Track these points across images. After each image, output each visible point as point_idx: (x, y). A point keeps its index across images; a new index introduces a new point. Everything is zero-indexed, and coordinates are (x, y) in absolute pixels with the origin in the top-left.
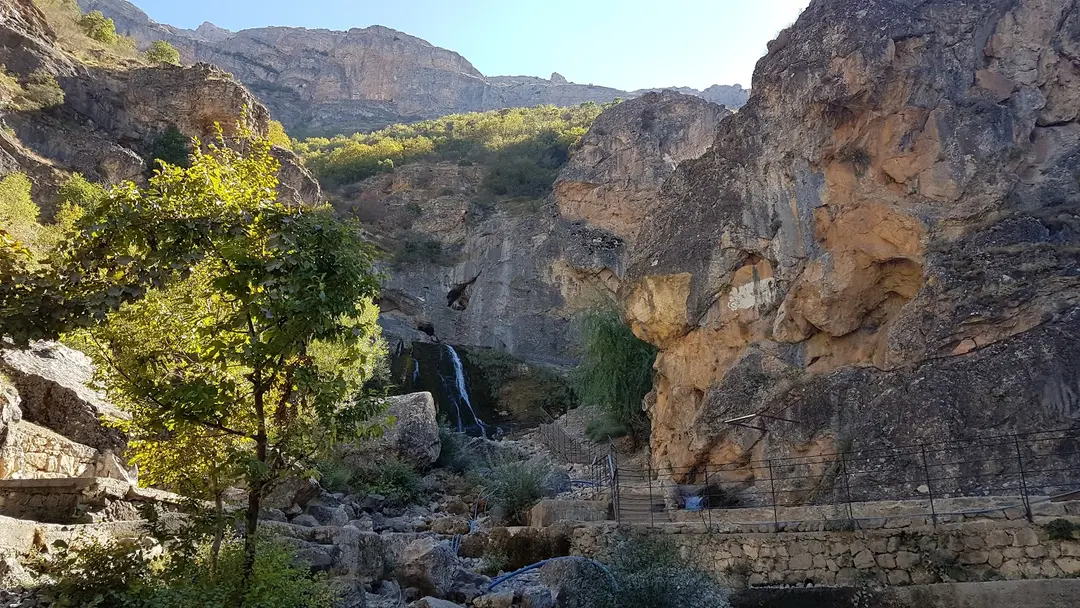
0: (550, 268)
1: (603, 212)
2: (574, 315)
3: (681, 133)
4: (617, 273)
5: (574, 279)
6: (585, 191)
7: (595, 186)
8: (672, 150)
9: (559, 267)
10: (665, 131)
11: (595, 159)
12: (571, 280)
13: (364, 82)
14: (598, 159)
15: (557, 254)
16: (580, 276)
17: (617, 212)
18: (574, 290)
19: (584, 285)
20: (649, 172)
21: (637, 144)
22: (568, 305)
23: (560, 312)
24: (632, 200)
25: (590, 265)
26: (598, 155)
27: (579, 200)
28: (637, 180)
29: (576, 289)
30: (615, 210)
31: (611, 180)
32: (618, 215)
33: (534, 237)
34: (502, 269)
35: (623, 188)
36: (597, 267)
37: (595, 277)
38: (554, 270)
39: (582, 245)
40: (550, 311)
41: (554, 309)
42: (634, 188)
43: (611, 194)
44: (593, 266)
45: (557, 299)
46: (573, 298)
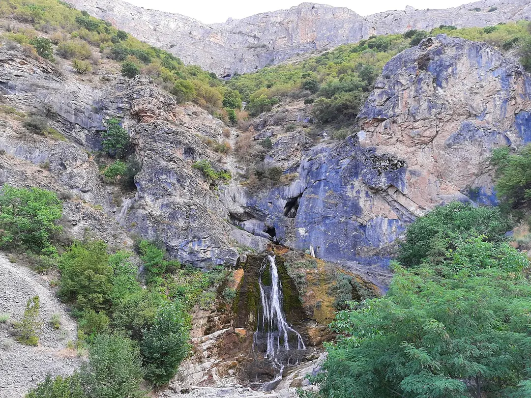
0: (352, 184)
1: (390, 140)
2: (369, 221)
3: (450, 70)
4: (400, 188)
5: (370, 193)
6: (376, 124)
7: (382, 120)
8: (444, 84)
9: (357, 183)
10: (438, 69)
11: (382, 99)
12: (367, 192)
13: (299, 34)
14: (384, 99)
15: (356, 175)
16: (373, 191)
17: (400, 139)
18: (369, 202)
19: (377, 198)
20: (425, 105)
21: (414, 84)
22: (365, 214)
23: (359, 220)
24: (412, 129)
25: (379, 183)
26: (385, 96)
27: (372, 131)
28: (415, 113)
29: (371, 201)
30: (399, 138)
31: (394, 116)
32: (401, 141)
33: (341, 161)
34: (320, 186)
35: (403, 121)
36: (385, 184)
37: (383, 192)
38: (355, 186)
39: (373, 168)
40: (352, 219)
41: (354, 217)
42: (413, 120)
43: (395, 125)
44: (382, 184)
45: (356, 210)
46: (369, 209)
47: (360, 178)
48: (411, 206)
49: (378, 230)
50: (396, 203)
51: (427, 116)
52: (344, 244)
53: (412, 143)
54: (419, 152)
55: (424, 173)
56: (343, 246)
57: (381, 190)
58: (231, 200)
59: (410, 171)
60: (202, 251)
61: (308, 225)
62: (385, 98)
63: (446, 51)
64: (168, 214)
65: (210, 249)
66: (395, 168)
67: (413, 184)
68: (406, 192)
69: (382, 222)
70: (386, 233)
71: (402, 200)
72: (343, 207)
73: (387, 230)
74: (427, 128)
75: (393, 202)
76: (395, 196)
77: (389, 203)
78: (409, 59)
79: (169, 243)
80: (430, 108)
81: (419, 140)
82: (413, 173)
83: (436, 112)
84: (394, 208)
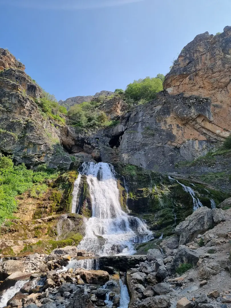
0: (165, 121)
1: (193, 87)
2: (182, 144)
4: (207, 116)
5: (180, 125)
7: (187, 75)
9: (169, 119)
10: (224, 45)
11: (185, 62)
12: (178, 125)
15: (168, 113)
16: (184, 122)
17: (203, 86)
18: (181, 131)
19: (186, 128)
20: (219, 62)
21: (209, 51)
22: (178, 139)
23: (174, 144)
24: (211, 78)
25: (190, 114)
26: (187, 60)
27: (178, 85)
28: (212, 67)
29: (182, 130)
30: (201, 85)
31: (196, 70)
32: (203, 87)
33: (154, 108)
34: (138, 126)
35: (204, 73)
36: (194, 114)
37: (193, 121)
38: (167, 122)
39: (183, 104)
40: (167, 144)
41: (169, 142)
42: (211, 72)
43: (197, 77)
44: (192, 114)
45: (171, 137)
46: (181, 135)
47: (171, 116)
48: (217, 130)
49: (191, 149)
50: (203, 129)
51: (222, 69)
52: (163, 161)
53: (212, 87)
54: (218, 94)
55: (225, 106)
56: (162, 163)
57: (191, 120)
58: (65, 134)
59: (213, 105)
60: (37, 156)
61: (130, 152)
62: (187, 61)
63: (229, 33)
64: (5, 126)
65: (44, 154)
66: (202, 103)
67: (217, 114)
68: (212, 119)
69: (193, 143)
70: (199, 150)
71: (208, 126)
72: (160, 137)
73: (199, 148)
74: (223, 77)
75: (201, 129)
76: (203, 124)
77: (197, 130)
78: (203, 38)
79: (3, 148)
80: (223, 64)
81: (217, 85)
82: (216, 106)
83: (229, 66)
84: (202, 133)
